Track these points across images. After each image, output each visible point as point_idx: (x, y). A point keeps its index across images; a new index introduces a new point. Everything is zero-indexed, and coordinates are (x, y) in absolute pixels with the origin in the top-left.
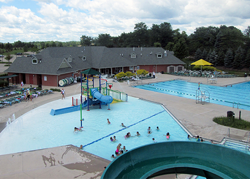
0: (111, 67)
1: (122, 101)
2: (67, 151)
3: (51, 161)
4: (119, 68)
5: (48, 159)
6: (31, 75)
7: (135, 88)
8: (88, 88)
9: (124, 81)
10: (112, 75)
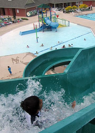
0: (63, 3)
1: (66, 26)
2: (26, 56)
3: (17, 61)
4: (68, 3)
5: (15, 60)
6: (8, 9)
7: (77, 17)
8: (43, 17)
9: (71, 13)
10: (63, 8)
